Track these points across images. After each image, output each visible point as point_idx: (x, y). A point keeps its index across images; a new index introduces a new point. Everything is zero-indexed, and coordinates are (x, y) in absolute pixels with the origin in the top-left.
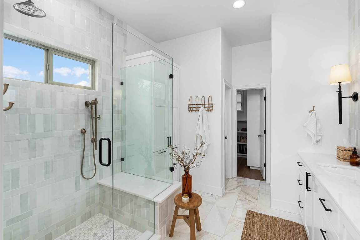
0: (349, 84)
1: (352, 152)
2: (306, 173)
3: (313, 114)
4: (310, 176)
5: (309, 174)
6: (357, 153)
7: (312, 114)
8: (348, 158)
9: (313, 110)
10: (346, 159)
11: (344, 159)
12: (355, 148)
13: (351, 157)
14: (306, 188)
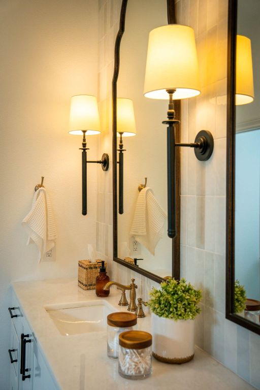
0: (97, 135)
1: (99, 269)
2: (23, 336)
3: (41, 193)
4: (30, 341)
5: (28, 336)
6: (107, 271)
7: (38, 194)
8: (94, 282)
9: (41, 186)
10: (91, 285)
11: (88, 286)
12: (103, 262)
13: (98, 280)
14: (21, 373)
